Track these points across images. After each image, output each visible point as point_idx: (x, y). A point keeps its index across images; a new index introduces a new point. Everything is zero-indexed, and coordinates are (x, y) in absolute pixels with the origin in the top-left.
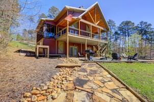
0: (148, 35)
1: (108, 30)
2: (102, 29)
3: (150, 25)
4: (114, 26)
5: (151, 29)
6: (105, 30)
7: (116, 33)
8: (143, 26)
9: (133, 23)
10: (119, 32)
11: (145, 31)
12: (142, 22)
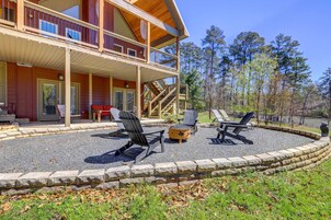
0: (290, 68)
1: (180, 31)
2: (160, 25)
3: (296, 44)
4: (221, 42)
5: (298, 54)
6: (172, 32)
7: (225, 60)
8: (283, 45)
9: (263, 39)
10: (232, 58)
11: (286, 57)
12: (280, 37)
